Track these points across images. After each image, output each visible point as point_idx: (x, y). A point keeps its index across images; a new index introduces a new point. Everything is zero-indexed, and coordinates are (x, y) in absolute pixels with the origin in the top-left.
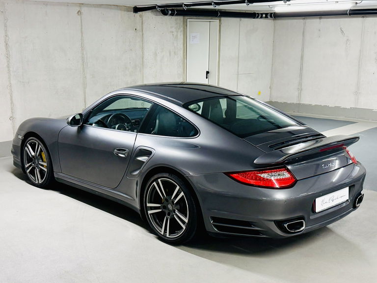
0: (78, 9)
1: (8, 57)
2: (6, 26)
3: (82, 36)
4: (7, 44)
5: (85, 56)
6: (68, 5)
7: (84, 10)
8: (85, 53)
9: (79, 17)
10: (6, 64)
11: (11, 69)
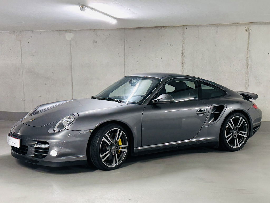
0: (247, 27)
1: (183, 63)
2: (183, 43)
3: (248, 47)
4: (183, 55)
5: (250, 62)
6: (237, 25)
7: (252, 28)
8: (249, 60)
9: (247, 33)
10: (181, 68)
11: (184, 71)
